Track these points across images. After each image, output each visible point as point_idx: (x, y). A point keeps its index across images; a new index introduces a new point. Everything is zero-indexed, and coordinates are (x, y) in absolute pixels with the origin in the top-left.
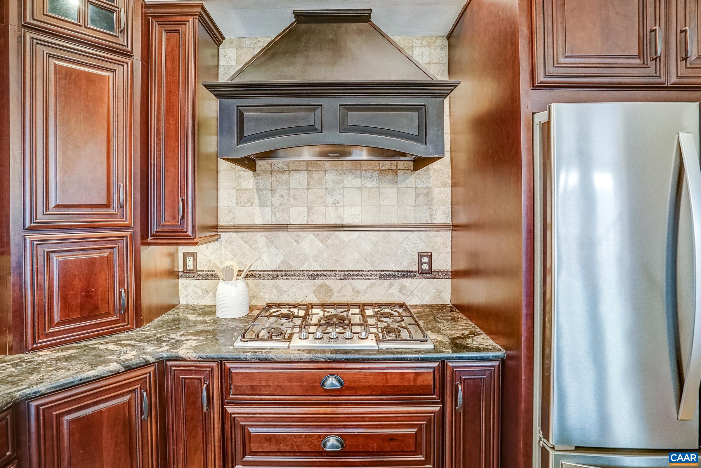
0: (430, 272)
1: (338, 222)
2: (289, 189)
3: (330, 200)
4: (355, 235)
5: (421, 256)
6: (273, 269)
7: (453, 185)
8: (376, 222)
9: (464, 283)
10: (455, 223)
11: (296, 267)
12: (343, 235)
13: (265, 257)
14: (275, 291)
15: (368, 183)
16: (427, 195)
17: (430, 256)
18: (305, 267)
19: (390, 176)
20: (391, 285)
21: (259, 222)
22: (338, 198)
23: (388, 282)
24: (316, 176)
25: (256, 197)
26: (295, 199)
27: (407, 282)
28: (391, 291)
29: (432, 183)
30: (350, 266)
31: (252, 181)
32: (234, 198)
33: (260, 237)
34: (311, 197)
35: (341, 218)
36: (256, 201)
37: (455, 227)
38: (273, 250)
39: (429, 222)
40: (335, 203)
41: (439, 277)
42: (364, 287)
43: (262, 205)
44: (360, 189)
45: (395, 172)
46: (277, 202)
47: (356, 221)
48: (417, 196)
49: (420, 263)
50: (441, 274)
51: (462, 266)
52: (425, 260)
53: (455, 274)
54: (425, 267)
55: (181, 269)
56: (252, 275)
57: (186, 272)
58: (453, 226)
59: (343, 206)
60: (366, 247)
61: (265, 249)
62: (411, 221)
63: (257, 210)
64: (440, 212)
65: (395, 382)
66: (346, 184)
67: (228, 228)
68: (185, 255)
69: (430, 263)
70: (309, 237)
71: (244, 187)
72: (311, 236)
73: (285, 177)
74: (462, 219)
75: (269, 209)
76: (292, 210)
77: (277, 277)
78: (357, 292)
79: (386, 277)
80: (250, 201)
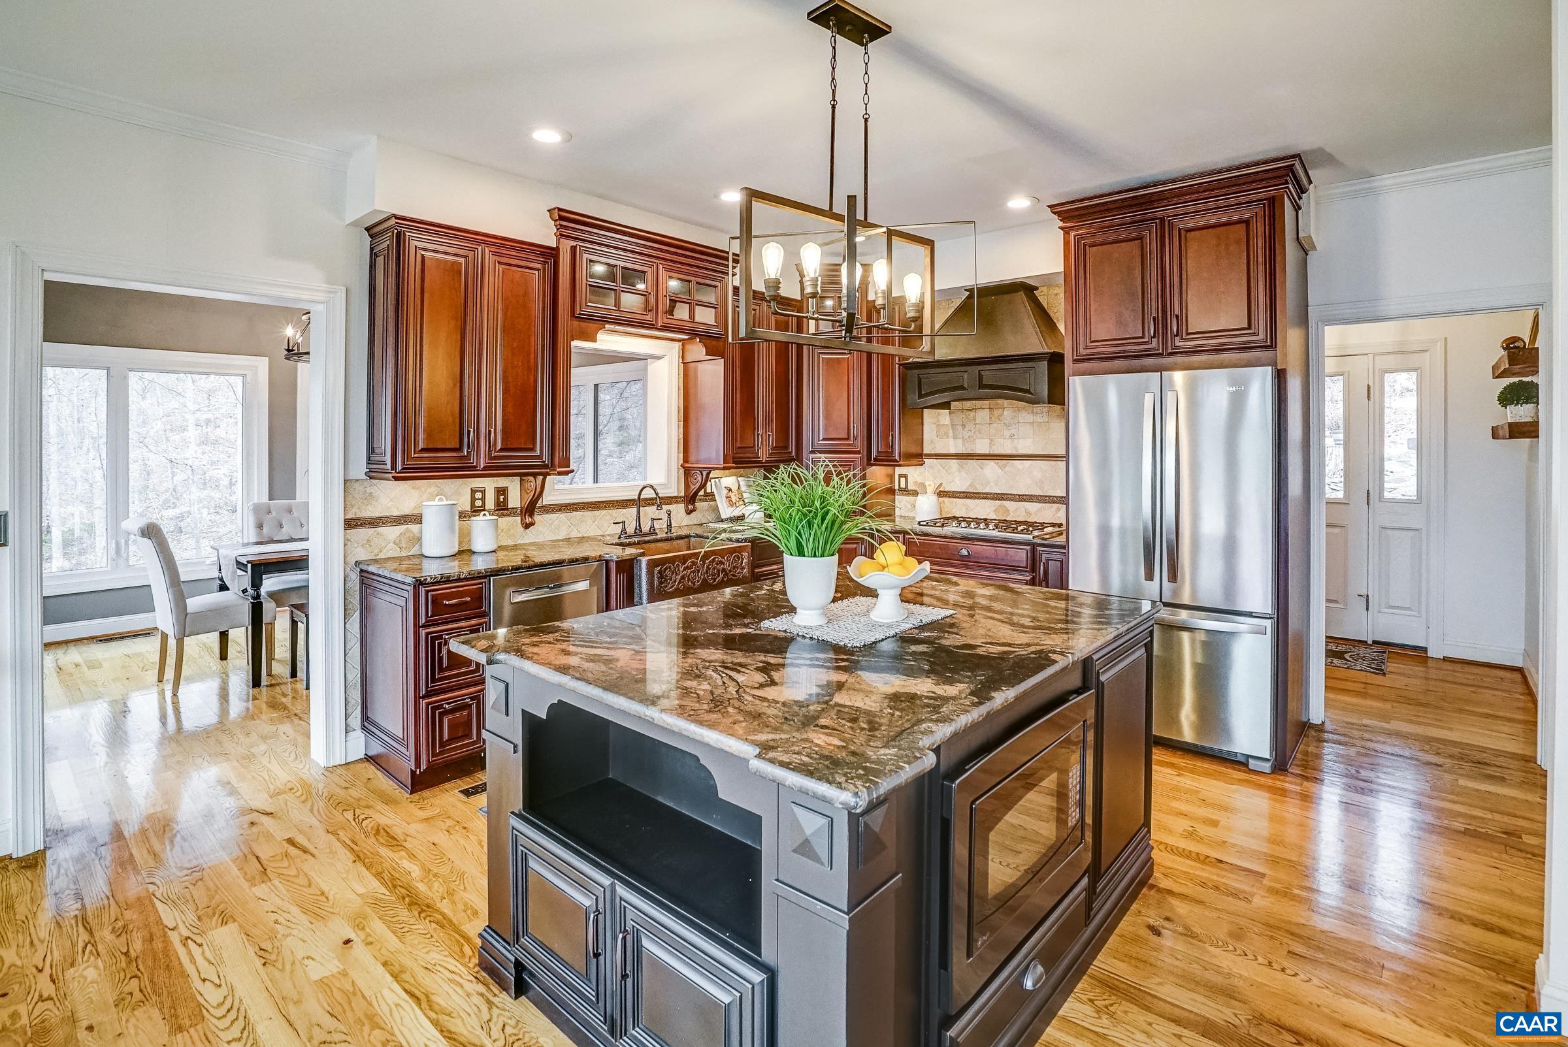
1: (1014, 452)
2: (975, 424)
3: (1007, 433)
4: (1027, 463)
6: (963, 490)
11: (980, 489)
15: (1038, 419)
18: (987, 490)
21: (952, 451)
22: (1013, 431)
23: (1055, 506)
24: (997, 412)
25: (951, 431)
26: (980, 433)
28: (1059, 514)
31: (948, 418)
32: (935, 432)
33: (954, 463)
34: (993, 431)
35: (1016, 448)
36: (951, 434)
38: (963, 474)
40: (1012, 436)
42: (1035, 510)
43: (955, 437)
44: (1032, 423)
46: (966, 434)
47: (1028, 451)
55: (897, 487)
57: (901, 490)
59: (1018, 438)
60: (1037, 475)
61: (957, 473)
63: (951, 441)
66: (1021, 420)
67: (930, 456)
68: (900, 476)
70: (991, 464)
71: (942, 423)
72: (992, 463)
73: (972, 414)
75: (960, 441)
76: (978, 441)
77: (966, 497)
78: (1028, 513)
79: (1053, 502)
80: (946, 435)
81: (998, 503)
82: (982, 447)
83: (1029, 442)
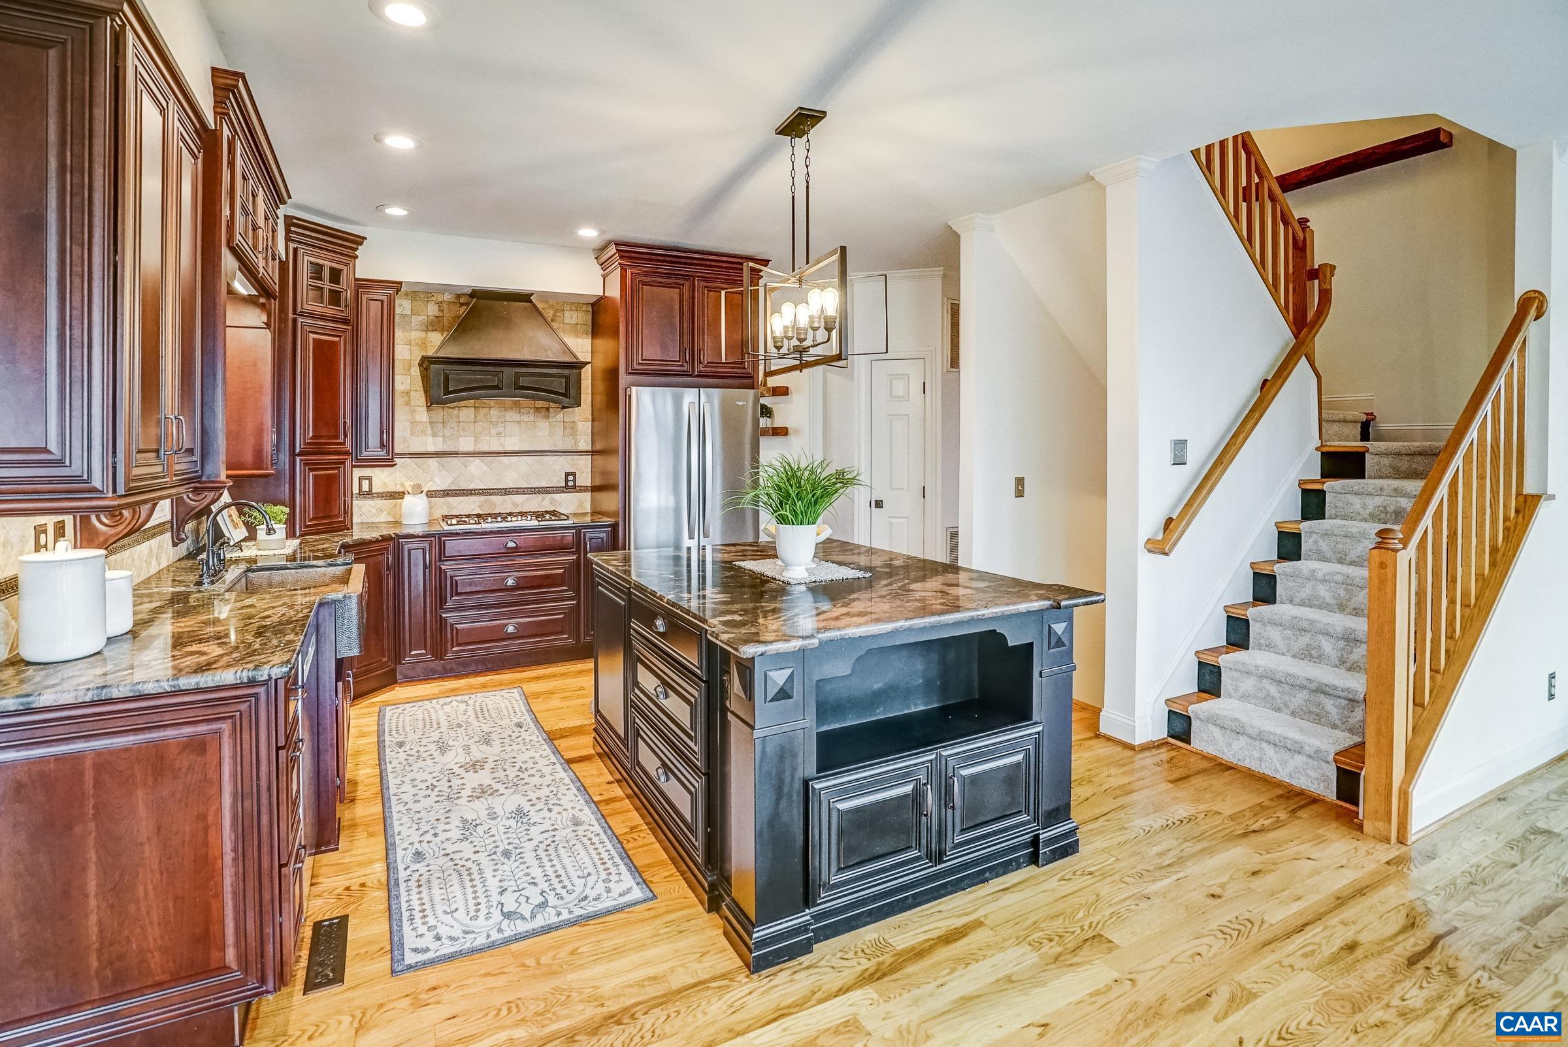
0: (574, 487)
1: (501, 449)
2: (459, 422)
3: (494, 431)
4: (514, 459)
5: (567, 475)
6: (444, 488)
7: (593, 420)
8: (532, 449)
9: (599, 495)
10: (595, 449)
11: (465, 486)
12: (504, 459)
13: (436, 479)
14: (445, 507)
15: (525, 418)
16: (572, 428)
17: (574, 475)
18: (472, 486)
19: (544, 412)
20: (543, 499)
21: (431, 449)
22: (501, 429)
23: (542, 496)
24: (482, 411)
25: (429, 428)
26: (464, 430)
27: (557, 496)
28: (544, 503)
29: (576, 419)
30: (509, 484)
31: (425, 415)
32: (409, 430)
33: (433, 462)
34: (478, 429)
35: (503, 445)
36: (429, 432)
37: (593, 453)
38: (444, 472)
39: (574, 449)
40: (499, 434)
41: (581, 491)
42: (523, 501)
43: (434, 435)
44: (519, 422)
45: (548, 409)
46: (447, 432)
47: (516, 448)
48: (565, 428)
49: (567, 481)
50: (584, 489)
51: (598, 483)
52: (571, 478)
53: (594, 489)
54: (571, 484)
56: (431, 494)
57: (361, 494)
58: (592, 451)
59: (505, 436)
60: (524, 468)
61: (438, 472)
62: (560, 448)
63: (430, 440)
64: (582, 441)
65: (551, 542)
66: (508, 419)
67: (404, 456)
68: (362, 478)
69: (574, 480)
70: (477, 462)
71: (418, 419)
73: (454, 412)
74: (598, 447)
75: (440, 439)
76: (461, 439)
77: (448, 495)
78: (517, 506)
79: (539, 493)
80: (424, 433)
81: (483, 498)
82: (466, 445)
83: (515, 440)
